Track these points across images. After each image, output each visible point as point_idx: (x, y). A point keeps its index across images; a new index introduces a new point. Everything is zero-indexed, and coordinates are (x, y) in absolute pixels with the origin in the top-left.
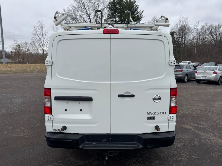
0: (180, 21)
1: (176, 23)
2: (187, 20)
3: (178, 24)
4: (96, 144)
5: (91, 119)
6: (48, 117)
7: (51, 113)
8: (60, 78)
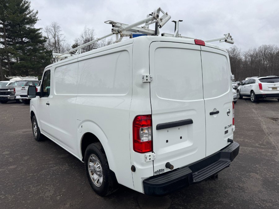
0: (85, 32)
1: (81, 35)
2: (93, 33)
3: (84, 36)
4: (198, 173)
5: (192, 145)
6: (150, 156)
7: (151, 150)
8: (161, 99)
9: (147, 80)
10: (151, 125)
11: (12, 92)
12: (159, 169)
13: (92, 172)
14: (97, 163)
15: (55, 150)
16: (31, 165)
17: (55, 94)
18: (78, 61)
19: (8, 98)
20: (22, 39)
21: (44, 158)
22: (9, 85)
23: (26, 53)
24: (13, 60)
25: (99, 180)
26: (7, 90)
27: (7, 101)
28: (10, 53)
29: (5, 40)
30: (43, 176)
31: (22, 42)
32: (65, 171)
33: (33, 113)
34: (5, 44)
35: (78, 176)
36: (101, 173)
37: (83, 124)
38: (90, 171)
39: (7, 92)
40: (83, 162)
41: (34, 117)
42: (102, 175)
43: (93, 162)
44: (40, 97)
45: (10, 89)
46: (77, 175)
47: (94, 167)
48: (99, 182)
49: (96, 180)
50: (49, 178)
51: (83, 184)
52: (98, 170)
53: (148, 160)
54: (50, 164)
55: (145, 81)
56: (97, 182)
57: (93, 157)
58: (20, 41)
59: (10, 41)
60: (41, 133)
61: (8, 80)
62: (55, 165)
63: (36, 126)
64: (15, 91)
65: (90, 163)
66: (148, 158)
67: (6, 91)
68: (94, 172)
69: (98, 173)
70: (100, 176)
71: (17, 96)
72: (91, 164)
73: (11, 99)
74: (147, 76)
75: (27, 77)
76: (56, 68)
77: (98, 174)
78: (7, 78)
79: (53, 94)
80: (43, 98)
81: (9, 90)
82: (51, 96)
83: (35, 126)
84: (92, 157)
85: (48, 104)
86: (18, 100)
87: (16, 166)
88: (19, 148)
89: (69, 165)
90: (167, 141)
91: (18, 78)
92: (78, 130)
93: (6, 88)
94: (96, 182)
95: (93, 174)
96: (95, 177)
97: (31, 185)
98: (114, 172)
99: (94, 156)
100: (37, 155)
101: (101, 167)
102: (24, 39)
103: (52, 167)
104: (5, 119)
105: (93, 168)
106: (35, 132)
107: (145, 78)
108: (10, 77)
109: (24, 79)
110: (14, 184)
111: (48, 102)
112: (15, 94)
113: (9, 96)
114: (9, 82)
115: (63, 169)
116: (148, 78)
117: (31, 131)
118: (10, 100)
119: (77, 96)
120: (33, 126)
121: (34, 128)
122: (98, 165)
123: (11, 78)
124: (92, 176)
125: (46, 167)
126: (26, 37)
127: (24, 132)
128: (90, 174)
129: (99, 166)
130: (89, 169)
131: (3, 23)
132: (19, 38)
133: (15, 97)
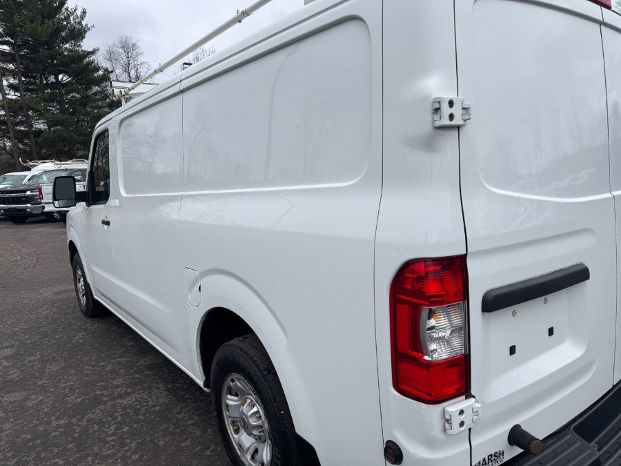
5: (581, 356)
6: (462, 412)
7: (464, 389)
8: (497, 194)
9: (451, 117)
10: (465, 295)
11: (36, 195)
12: (489, 454)
13: (233, 423)
14: (249, 401)
15: (131, 343)
16: (67, 390)
17: (124, 194)
18: (182, 92)
19: (28, 210)
20: (57, 78)
21: (102, 366)
22: (29, 180)
23: (68, 109)
24: (40, 125)
25: (256, 451)
26: (25, 191)
27: (26, 219)
28: (32, 109)
29: (20, 80)
30: (96, 427)
31: (58, 84)
32: (157, 408)
33: (72, 247)
34: (21, 89)
35: (193, 425)
36: (263, 431)
37: (202, 283)
38: (228, 422)
39: (23, 197)
40: (206, 390)
41: (76, 256)
42: (267, 438)
43: (237, 395)
44: (89, 205)
45: (32, 190)
46: (190, 422)
47: (242, 413)
48: (257, 457)
49: (248, 449)
50: (112, 435)
51: (208, 453)
52: (253, 422)
53: (456, 429)
54: (117, 387)
55: (446, 122)
56: (253, 458)
57: (239, 383)
58: (53, 83)
59: (31, 84)
60: (95, 297)
61: (29, 169)
62: (129, 390)
63: (82, 279)
64: (41, 193)
65: (229, 396)
66: (456, 420)
67: (23, 194)
68: (241, 424)
69: (255, 433)
70: (258, 439)
71: (46, 206)
72: (231, 401)
73: (34, 212)
74: (451, 103)
75: (70, 162)
76: (123, 121)
77: (255, 436)
78: (25, 164)
79: (119, 195)
80: (94, 207)
81: (28, 193)
82: (113, 202)
83: (79, 279)
84: (233, 381)
85: (107, 223)
86: (50, 214)
87: (25, 394)
88: (40, 339)
89: (168, 390)
90: (513, 350)
91: (49, 165)
92: (190, 298)
93: (22, 188)
94: (249, 457)
95: (237, 431)
96: (245, 440)
97: (58, 458)
98: (313, 445)
99: (238, 379)
100: (85, 359)
101: (262, 413)
102: (60, 77)
103: (120, 396)
104: (17, 261)
105: (236, 414)
106: (81, 295)
107: (446, 110)
108: (31, 163)
109: (63, 167)
110: (13, 456)
111: (106, 216)
112: (42, 201)
113: (29, 205)
114: (29, 174)
115: (150, 403)
116: (457, 110)
117: (71, 291)
118: (31, 215)
119: (181, 197)
120: (76, 281)
121: (79, 285)
122: (253, 406)
123: (34, 166)
124: (234, 437)
125: (106, 396)
126: (66, 73)
127: (56, 293)
128: (230, 429)
129: (258, 412)
130: (225, 413)
131: (12, 41)
132: (50, 73)
133: (43, 207)
